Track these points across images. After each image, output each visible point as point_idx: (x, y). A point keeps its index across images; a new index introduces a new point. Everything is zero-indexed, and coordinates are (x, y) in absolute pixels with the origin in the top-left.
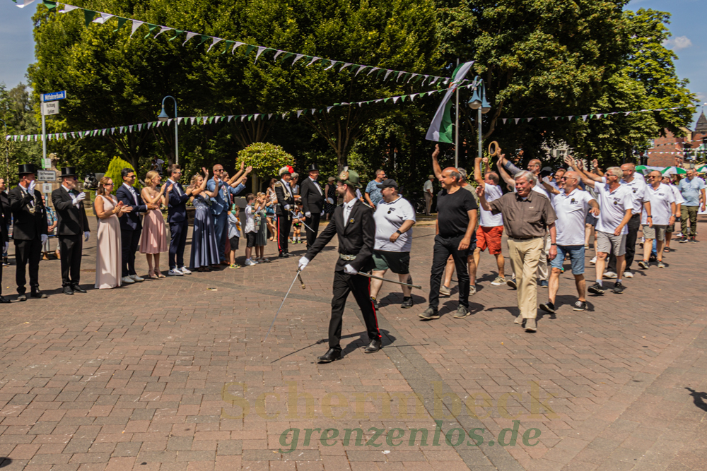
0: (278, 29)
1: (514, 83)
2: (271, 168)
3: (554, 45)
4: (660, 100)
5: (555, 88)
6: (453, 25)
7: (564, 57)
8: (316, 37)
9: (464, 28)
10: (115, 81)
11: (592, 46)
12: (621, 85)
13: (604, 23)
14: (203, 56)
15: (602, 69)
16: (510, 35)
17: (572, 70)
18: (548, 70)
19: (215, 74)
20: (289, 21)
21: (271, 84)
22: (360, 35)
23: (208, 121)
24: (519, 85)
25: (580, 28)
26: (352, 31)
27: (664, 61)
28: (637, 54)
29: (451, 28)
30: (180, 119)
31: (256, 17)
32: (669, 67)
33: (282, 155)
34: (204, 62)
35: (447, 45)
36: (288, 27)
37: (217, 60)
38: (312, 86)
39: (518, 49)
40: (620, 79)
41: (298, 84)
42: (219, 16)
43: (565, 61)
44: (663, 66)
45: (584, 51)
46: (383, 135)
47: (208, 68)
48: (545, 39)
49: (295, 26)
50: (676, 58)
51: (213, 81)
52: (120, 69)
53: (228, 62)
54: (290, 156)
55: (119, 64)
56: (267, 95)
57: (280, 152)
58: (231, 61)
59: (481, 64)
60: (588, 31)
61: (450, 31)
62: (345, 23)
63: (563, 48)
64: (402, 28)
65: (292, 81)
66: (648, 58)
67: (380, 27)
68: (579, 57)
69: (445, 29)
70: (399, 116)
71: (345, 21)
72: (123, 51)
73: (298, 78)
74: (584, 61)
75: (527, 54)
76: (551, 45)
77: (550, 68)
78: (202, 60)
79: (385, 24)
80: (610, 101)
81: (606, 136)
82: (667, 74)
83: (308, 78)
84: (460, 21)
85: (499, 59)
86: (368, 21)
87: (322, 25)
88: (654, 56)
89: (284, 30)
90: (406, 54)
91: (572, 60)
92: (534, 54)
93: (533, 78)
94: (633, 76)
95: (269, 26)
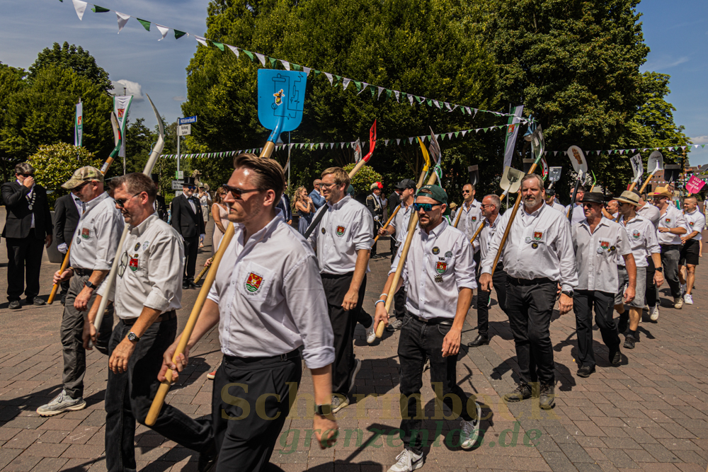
0: (371, 75)
1: (555, 124)
2: (363, 184)
3: (587, 94)
4: (662, 141)
5: (589, 128)
6: (507, 78)
7: (596, 104)
8: (401, 81)
9: (516, 80)
10: (243, 114)
11: (618, 96)
12: (634, 128)
13: (626, 80)
14: (311, 96)
15: (624, 114)
16: (552, 86)
17: (602, 114)
18: (583, 114)
19: (321, 110)
20: (381, 69)
21: (365, 119)
22: (437, 81)
23: (314, 148)
24: (559, 125)
25: (608, 81)
26: (430, 77)
27: (665, 111)
28: (644, 106)
29: (506, 80)
30: (292, 144)
31: (354, 66)
32: (669, 117)
33: (372, 174)
34: (313, 101)
35: (502, 93)
36: (379, 74)
37: (323, 99)
38: (397, 121)
39: (559, 97)
40: (633, 124)
41: (386, 119)
42: (325, 65)
43: (596, 107)
44: (664, 115)
45: (611, 100)
46: (450, 162)
47: (316, 105)
48: (581, 90)
49: (385, 73)
50: (674, 109)
51: (319, 116)
52: (248, 105)
53: (331, 101)
54: (379, 175)
55: (247, 102)
56: (361, 127)
57: (371, 171)
58: (334, 100)
59: (529, 109)
60: (615, 84)
61: (505, 82)
62: (425, 72)
63: (595, 97)
64: (470, 77)
65: (382, 116)
66: (652, 109)
67: (453, 76)
68: (607, 104)
69: (501, 81)
70: (465, 147)
71: (425, 70)
72: (250, 92)
73: (386, 114)
74: (611, 107)
75: (566, 101)
76: (586, 95)
77: (585, 112)
78: (311, 99)
79: (456, 74)
80: (625, 141)
81: (622, 167)
82: (667, 122)
83: (395, 114)
84: (513, 74)
85: (543, 105)
86: (443, 70)
87: (407, 73)
88: (658, 108)
89: (376, 76)
90: (473, 98)
91: (602, 106)
92: (572, 101)
93: (571, 120)
94: (641, 122)
95: (364, 73)
